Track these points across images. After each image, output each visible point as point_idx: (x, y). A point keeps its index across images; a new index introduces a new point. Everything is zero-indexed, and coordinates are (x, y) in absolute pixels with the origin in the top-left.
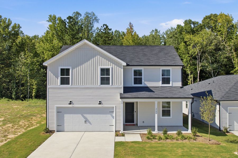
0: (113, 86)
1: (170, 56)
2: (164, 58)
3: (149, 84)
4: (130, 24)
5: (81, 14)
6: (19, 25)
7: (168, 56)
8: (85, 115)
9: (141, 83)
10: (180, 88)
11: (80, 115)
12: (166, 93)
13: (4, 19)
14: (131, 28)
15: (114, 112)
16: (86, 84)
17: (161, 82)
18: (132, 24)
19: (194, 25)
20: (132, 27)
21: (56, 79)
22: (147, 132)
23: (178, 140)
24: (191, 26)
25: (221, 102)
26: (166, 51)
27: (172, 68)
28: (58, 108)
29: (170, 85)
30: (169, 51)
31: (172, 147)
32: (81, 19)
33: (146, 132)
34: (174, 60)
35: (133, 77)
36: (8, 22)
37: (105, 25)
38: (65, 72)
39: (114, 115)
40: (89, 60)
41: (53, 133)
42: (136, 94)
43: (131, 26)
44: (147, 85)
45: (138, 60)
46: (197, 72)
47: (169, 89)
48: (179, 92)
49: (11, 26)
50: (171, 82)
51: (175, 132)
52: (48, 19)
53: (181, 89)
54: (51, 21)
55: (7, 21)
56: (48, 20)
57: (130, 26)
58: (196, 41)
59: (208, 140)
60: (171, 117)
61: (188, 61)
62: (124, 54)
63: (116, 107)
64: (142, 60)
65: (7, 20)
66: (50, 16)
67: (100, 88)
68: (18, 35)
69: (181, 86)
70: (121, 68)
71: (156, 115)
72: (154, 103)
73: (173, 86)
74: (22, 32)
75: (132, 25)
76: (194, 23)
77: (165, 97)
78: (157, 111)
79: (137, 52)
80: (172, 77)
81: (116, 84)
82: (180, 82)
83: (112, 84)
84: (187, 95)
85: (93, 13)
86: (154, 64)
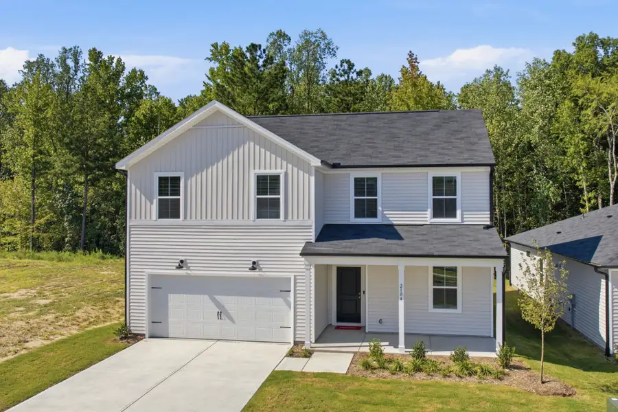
0: (287, 223)
1: (462, 139)
2: (444, 145)
3: (396, 218)
4: (411, 55)
5: (289, 35)
6: (142, 73)
7: (457, 139)
8: (218, 298)
9: (374, 215)
10: (484, 228)
11: (206, 297)
12: (435, 241)
13: (106, 58)
14: (413, 67)
15: (292, 293)
16: (220, 218)
17: (429, 212)
18: (414, 57)
19: (606, 50)
20: (416, 64)
21: (148, 203)
22: (370, 349)
23: (449, 377)
24: (596, 52)
25: (610, 271)
26: (456, 124)
27: (462, 173)
28: (152, 277)
29: (458, 220)
30: (465, 124)
31: (416, 395)
32: (289, 50)
33: (367, 350)
34: (472, 150)
35: (352, 198)
36: (116, 66)
37: (347, 63)
38: (169, 185)
39: (292, 300)
40: (228, 154)
41: (139, 341)
42: (349, 244)
43: (413, 60)
44: (391, 219)
45: (369, 151)
46: (609, 184)
47: (450, 230)
48: (474, 240)
49: (125, 76)
50: (458, 212)
51: (448, 353)
52: (209, 55)
53: (486, 231)
54: (218, 59)
55: (114, 65)
56: (210, 57)
57: (410, 62)
58: (605, 95)
59: (540, 382)
60: (459, 310)
61: (582, 153)
62: (335, 137)
63: (295, 280)
64: (381, 152)
65: (115, 61)
66: (215, 46)
67: (257, 227)
68: (140, 96)
69: (489, 223)
70: (310, 175)
71: (401, 304)
72: (395, 268)
73: (465, 223)
74: (156, 89)
75: (416, 59)
76: (605, 44)
77: (426, 253)
78: (403, 292)
79: (374, 129)
80: (462, 197)
81: (295, 218)
82: (487, 211)
83: (286, 217)
84: (492, 249)
85: (322, 32)
86: (409, 162)
